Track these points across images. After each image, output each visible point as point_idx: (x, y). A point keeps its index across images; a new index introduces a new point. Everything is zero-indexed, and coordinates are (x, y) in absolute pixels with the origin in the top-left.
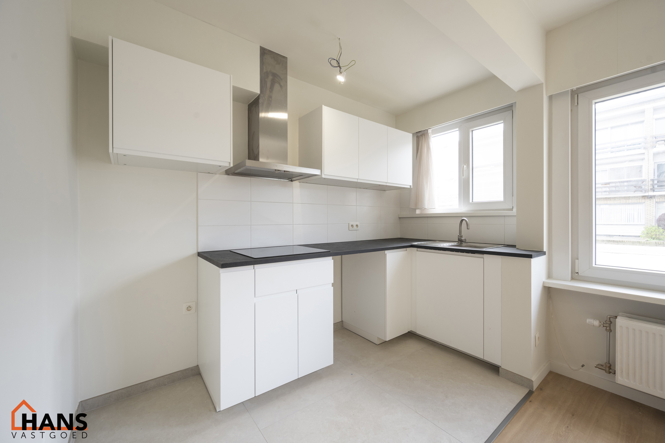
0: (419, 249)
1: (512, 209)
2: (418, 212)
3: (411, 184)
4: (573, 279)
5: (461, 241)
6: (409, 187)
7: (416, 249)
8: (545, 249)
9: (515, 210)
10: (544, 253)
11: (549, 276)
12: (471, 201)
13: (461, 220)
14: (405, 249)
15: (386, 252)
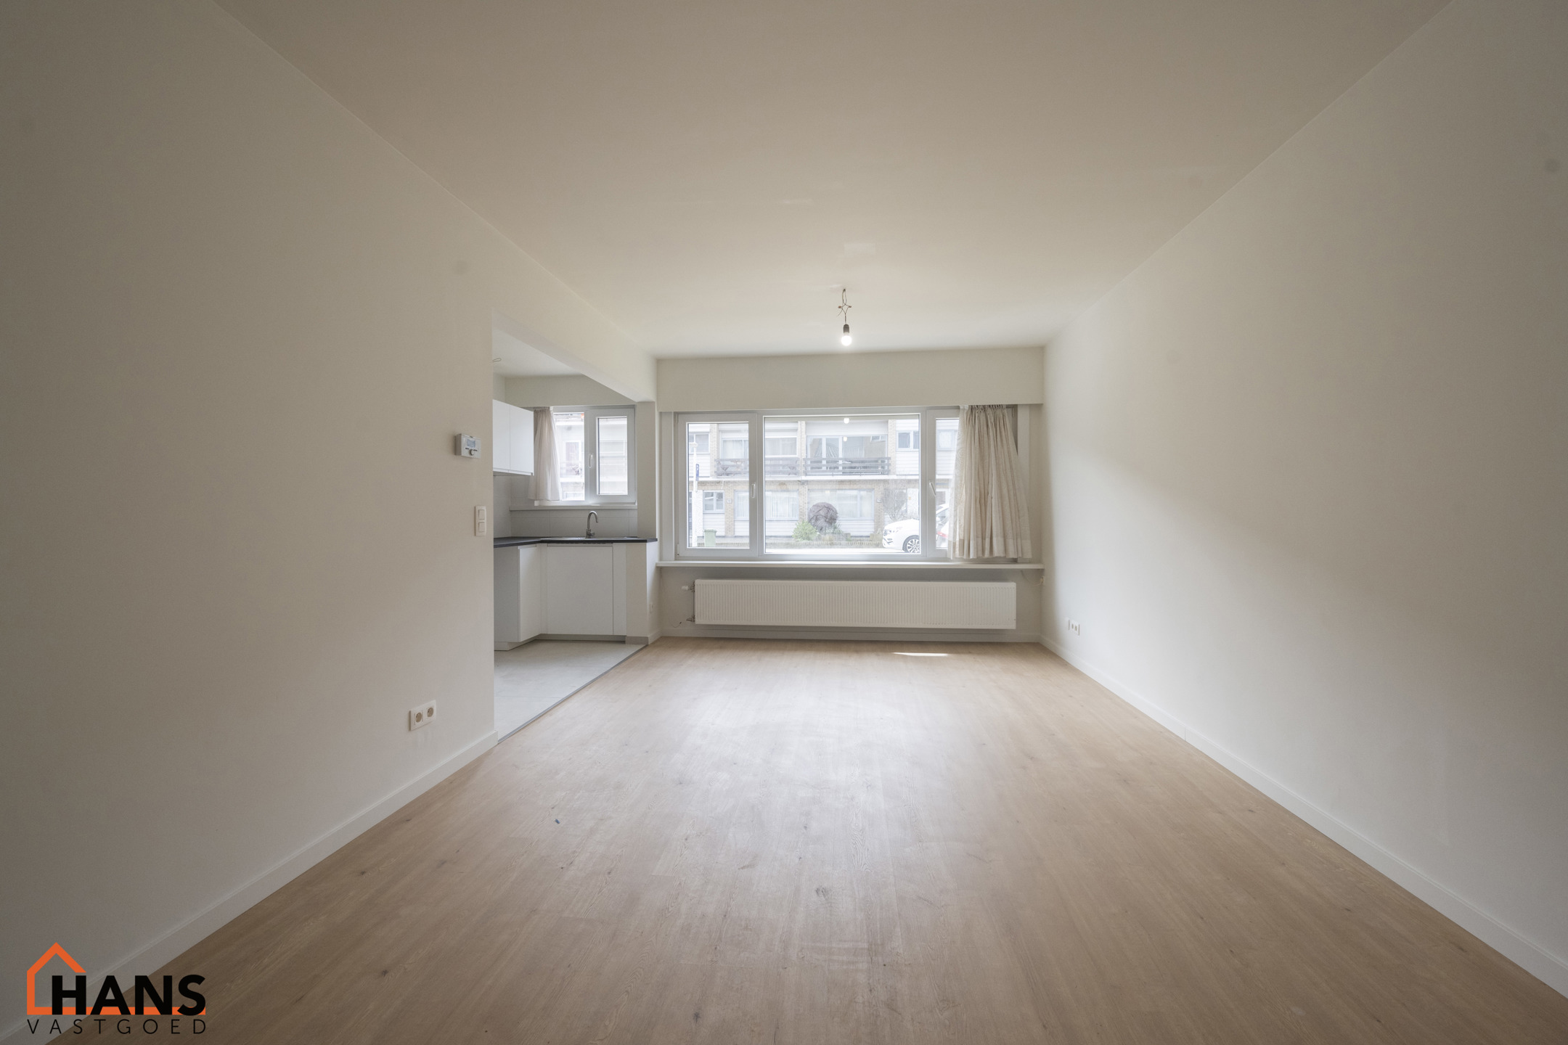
0: (549, 544)
1: (634, 503)
2: (536, 503)
3: (533, 472)
4: (676, 560)
5: (589, 535)
6: (530, 474)
7: (546, 544)
8: (657, 537)
9: (636, 504)
10: (656, 540)
11: (661, 559)
12: (598, 493)
13: (588, 512)
14: (534, 545)
15: (519, 547)
